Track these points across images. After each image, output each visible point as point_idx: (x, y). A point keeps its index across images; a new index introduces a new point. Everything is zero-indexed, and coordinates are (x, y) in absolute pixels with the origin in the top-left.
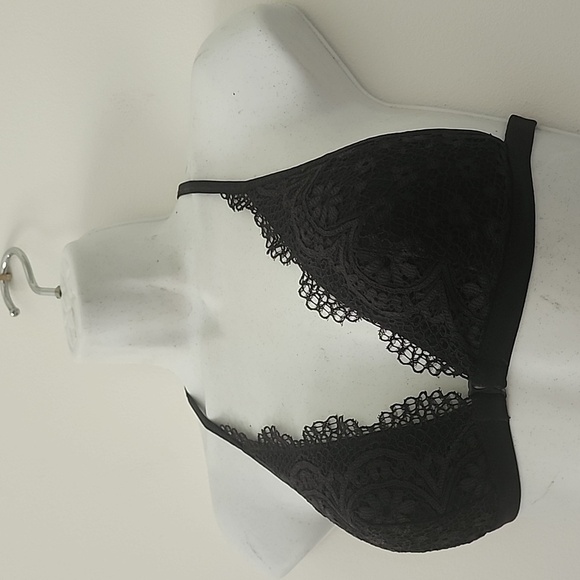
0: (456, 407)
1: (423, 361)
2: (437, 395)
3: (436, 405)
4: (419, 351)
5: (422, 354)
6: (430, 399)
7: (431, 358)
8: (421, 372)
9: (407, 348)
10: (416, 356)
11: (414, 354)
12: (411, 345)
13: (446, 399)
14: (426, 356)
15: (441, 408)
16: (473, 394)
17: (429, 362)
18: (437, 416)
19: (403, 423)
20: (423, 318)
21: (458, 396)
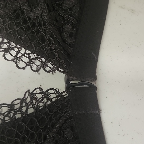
0: (54, 100)
1: (26, 59)
2: (38, 91)
3: (37, 100)
4: (23, 51)
5: (26, 53)
6: (32, 95)
7: (33, 56)
8: (24, 68)
9: (13, 49)
10: (20, 55)
11: (18, 53)
12: (16, 47)
13: (46, 94)
14: (28, 54)
15: (41, 102)
16: (69, 87)
17: (30, 60)
18: (36, 109)
19: (6, 118)
20: (23, 13)
21: (56, 91)
